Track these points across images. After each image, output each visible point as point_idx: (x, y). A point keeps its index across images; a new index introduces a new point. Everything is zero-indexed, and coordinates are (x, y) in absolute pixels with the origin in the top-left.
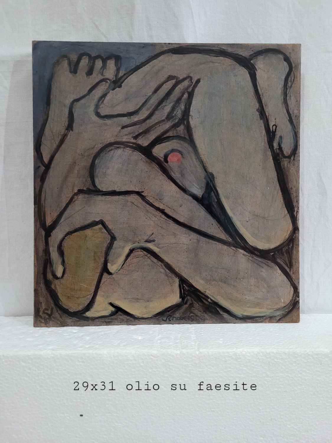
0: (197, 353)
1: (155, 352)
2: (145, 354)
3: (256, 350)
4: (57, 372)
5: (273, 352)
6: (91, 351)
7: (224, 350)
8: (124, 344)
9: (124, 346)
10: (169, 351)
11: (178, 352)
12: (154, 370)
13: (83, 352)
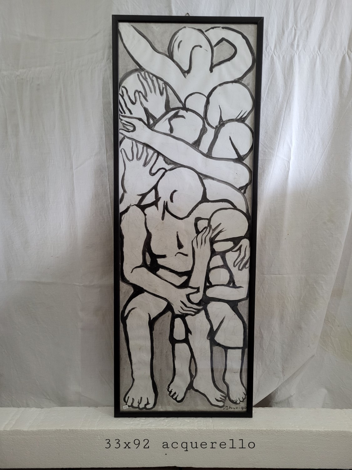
0: (213, 429)
1: (196, 429)
2: (191, 429)
3: (236, 428)
4: (156, 436)
5: (243, 430)
6: (170, 428)
7: (224, 428)
8: (183, 424)
9: (183, 425)
10: (202, 428)
11: (205, 429)
12: (196, 436)
13: (167, 428)
